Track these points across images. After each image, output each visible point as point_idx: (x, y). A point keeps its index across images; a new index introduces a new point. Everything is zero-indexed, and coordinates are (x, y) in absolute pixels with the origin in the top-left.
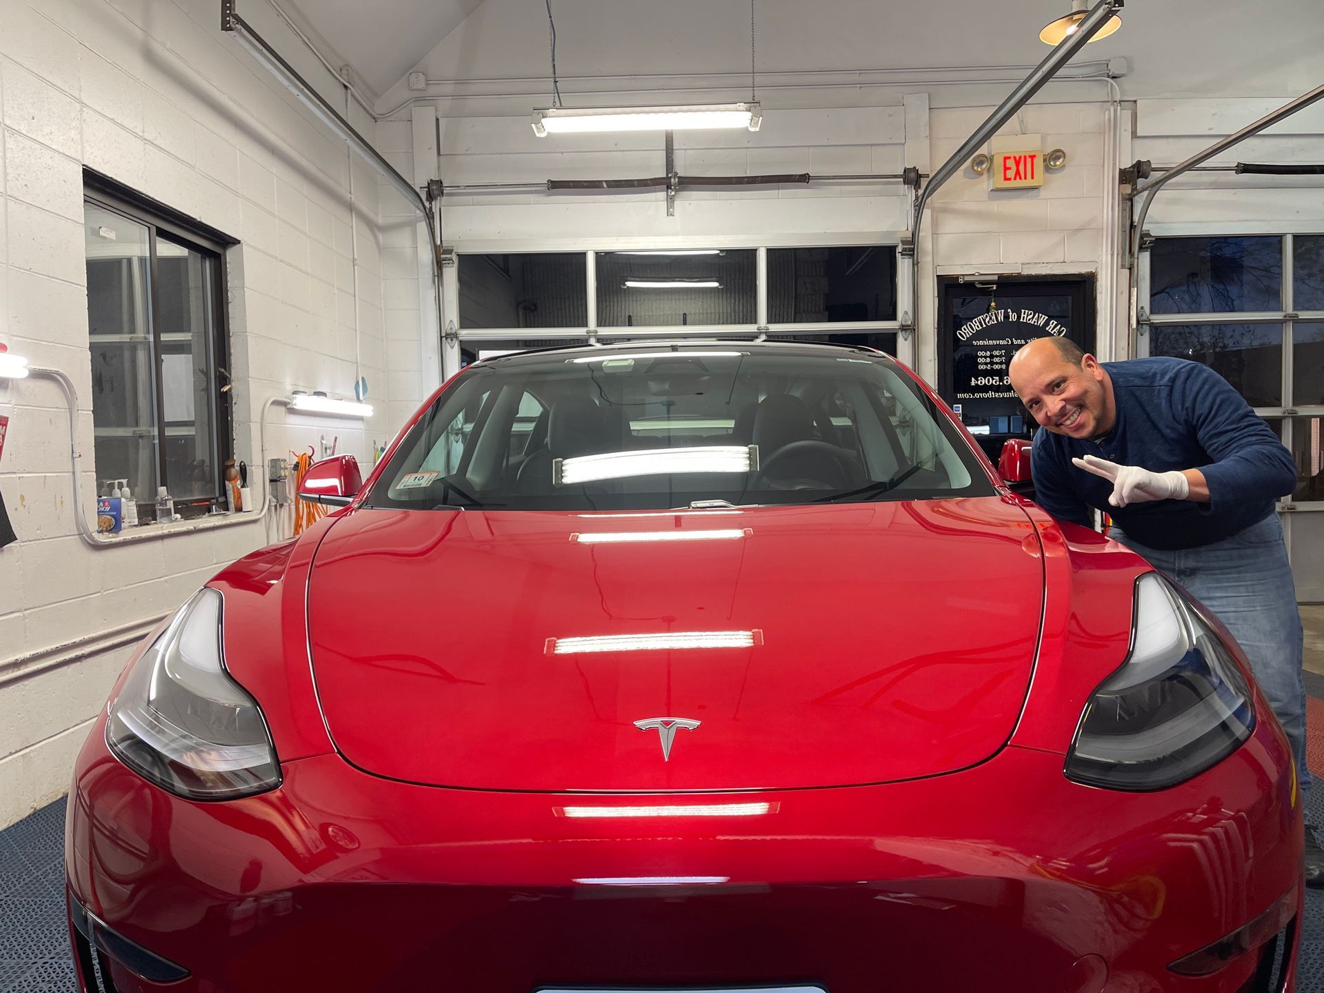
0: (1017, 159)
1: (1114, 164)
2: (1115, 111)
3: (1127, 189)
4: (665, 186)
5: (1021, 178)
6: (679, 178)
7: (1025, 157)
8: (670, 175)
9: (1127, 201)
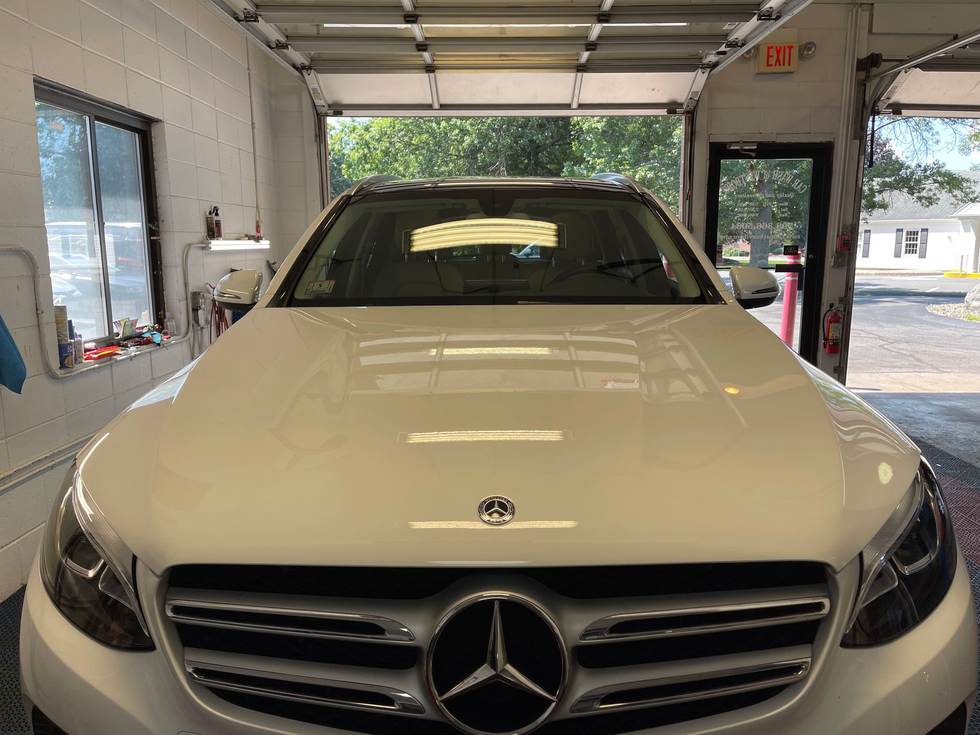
0: (779, 48)
1: (854, 55)
2: (857, 12)
3: (863, 75)
5: (780, 65)
7: (785, 47)
9: (861, 86)
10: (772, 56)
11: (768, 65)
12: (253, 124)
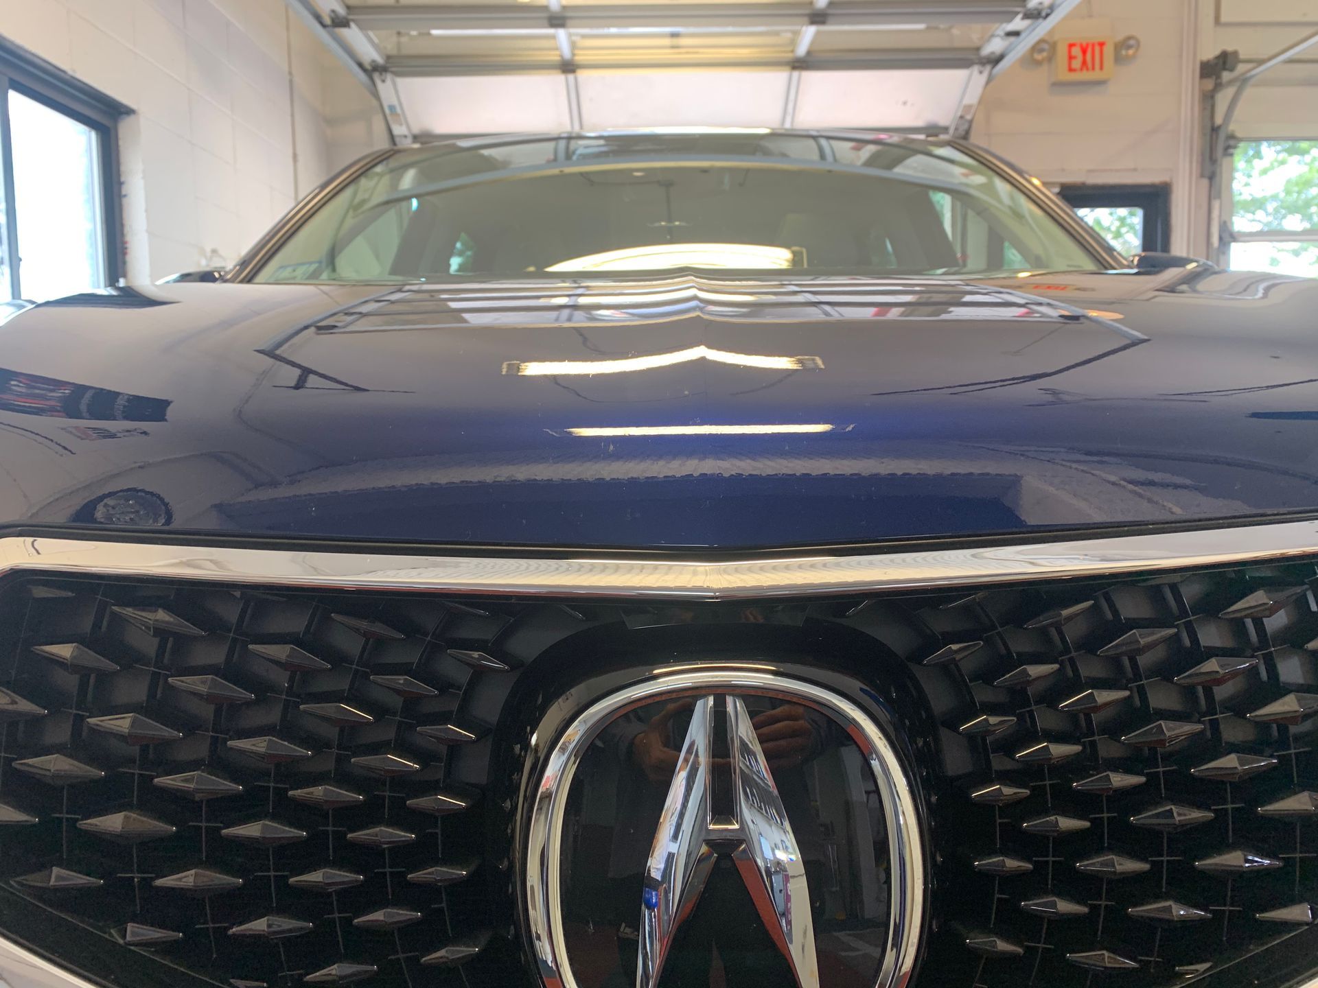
0: (1084, 46)
1: (1195, 55)
3: (1209, 84)
5: (1087, 71)
7: (1093, 45)
9: (1208, 99)
10: (1075, 58)
11: (1071, 70)
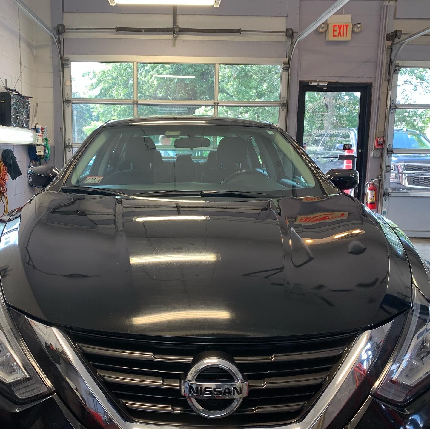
0: (340, 26)
1: (385, 31)
3: (389, 43)
4: (172, 32)
5: (341, 36)
6: (179, 28)
8: (175, 27)
9: (390, 49)
10: (336, 31)
11: (334, 36)
12: (21, 63)
